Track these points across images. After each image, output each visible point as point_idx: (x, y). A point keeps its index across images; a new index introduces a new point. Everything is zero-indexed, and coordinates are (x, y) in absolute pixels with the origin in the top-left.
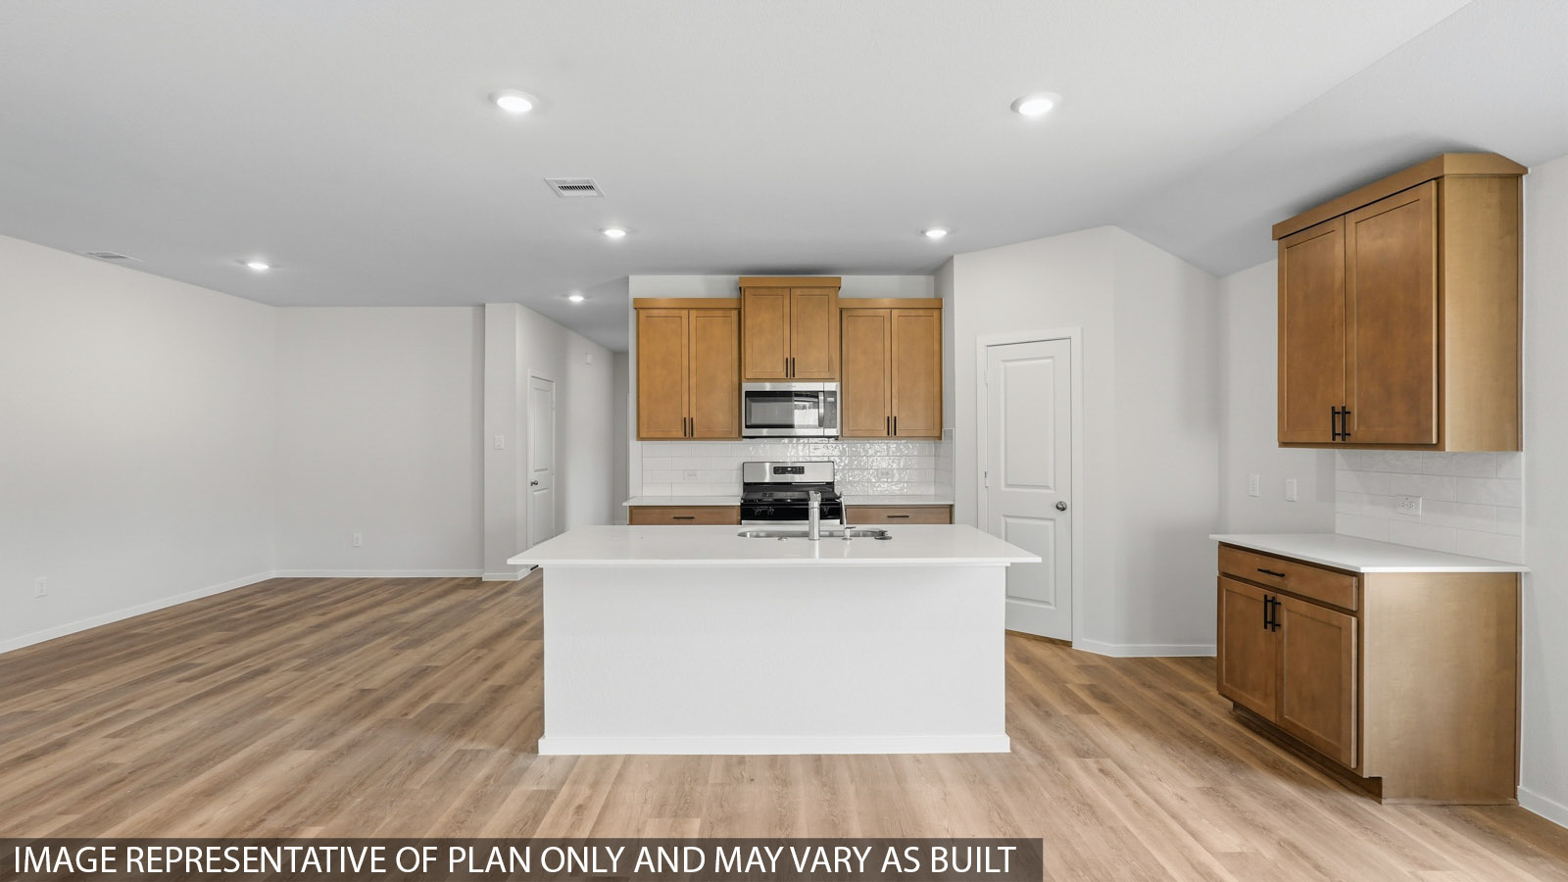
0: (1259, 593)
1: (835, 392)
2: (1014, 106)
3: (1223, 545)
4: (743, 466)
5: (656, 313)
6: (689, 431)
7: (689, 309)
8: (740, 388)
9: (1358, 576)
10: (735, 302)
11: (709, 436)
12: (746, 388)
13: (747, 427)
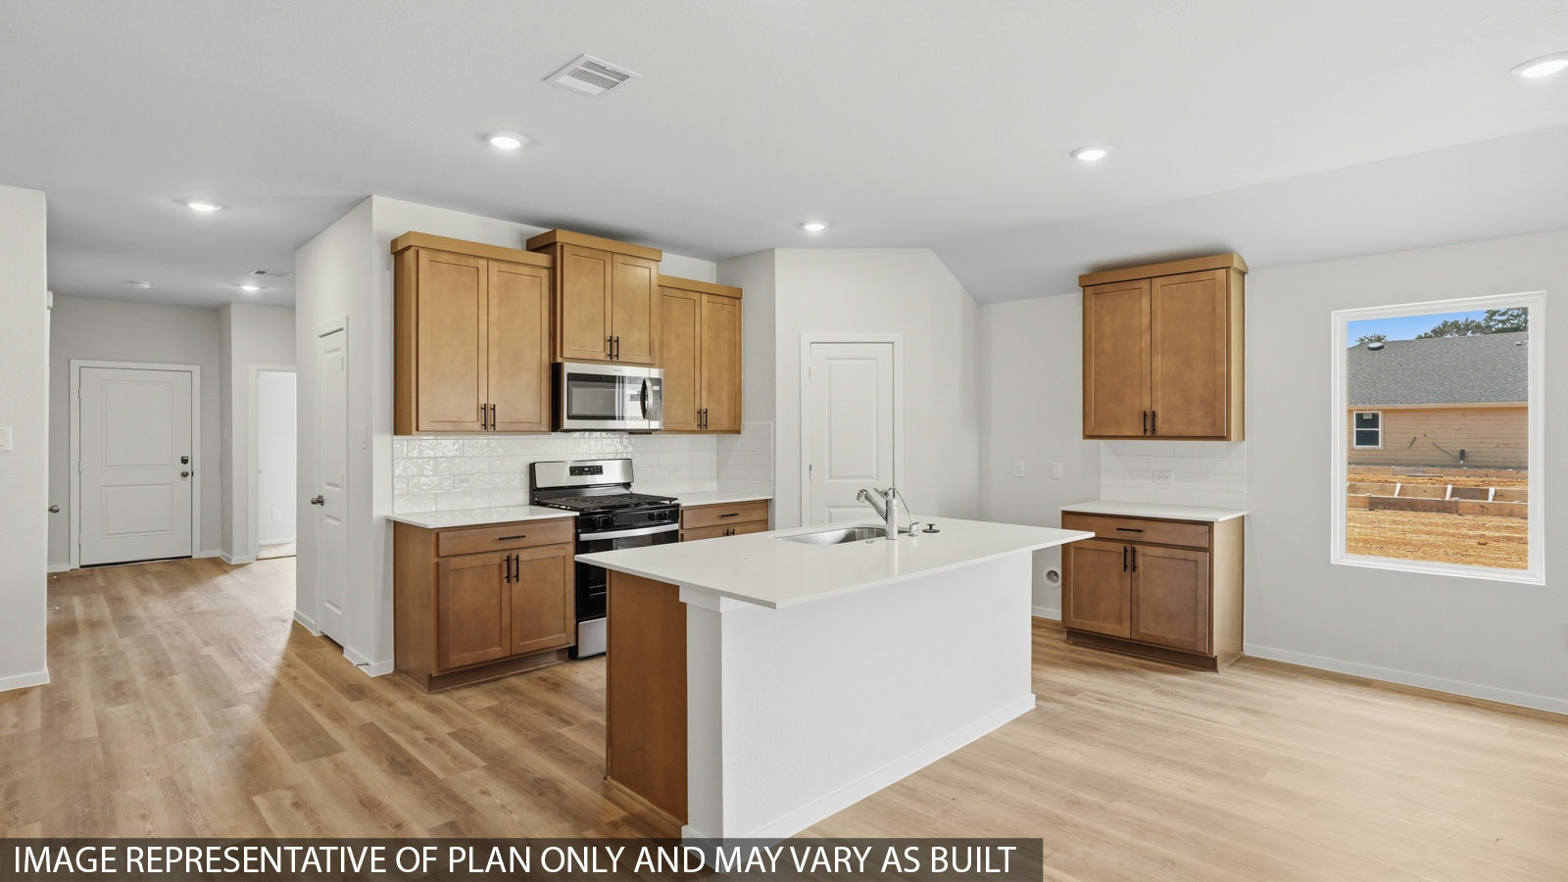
0: (1120, 547)
1: (659, 380)
2: (1073, 154)
4: (532, 467)
5: (444, 257)
6: (488, 420)
7: (489, 259)
8: (556, 370)
9: (1210, 525)
10: (543, 259)
11: (515, 430)
12: (569, 368)
13: (569, 418)
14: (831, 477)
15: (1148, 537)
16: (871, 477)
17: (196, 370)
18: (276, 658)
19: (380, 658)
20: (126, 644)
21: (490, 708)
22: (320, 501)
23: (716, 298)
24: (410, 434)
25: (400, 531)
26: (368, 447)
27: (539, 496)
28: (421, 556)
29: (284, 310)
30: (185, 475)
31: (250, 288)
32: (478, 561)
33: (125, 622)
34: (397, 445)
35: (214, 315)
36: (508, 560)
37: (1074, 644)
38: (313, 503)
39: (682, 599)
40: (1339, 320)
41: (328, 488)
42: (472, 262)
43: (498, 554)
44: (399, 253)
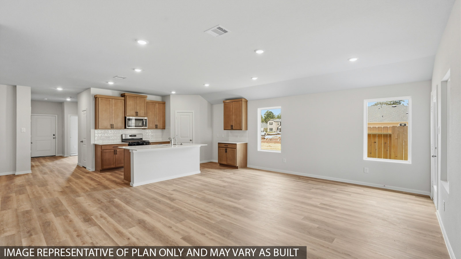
0: (225, 149)
1: (146, 119)
3: (218, 143)
4: (122, 135)
5: (103, 99)
6: (112, 127)
7: (112, 99)
8: (125, 118)
9: (236, 144)
10: (123, 98)
11: (117, 128)
12: (127, 118)
13: (128, 126)
14: (181, 137)
15: (228, 147)
16: (188, 137)
17: (57, 116)
18: (74, 169)
19: (92, 168)
20: (44, 168)
21: (110, 174)
22: (82, 142)
23: (159, 104)
24: (97, 129)
25: (96, 146)
26: (90, 132)
27: (123, 140)
28: (99, 150)
29: (75, 104)
30: (54, 138)
31: (68, 99)
32: (109, 151)
33: (43, 165)
34: (95, 131)
35: (61, 104)
36: (115, 151)
37: (220, 166)
38: (81, 142)
39: (130, 151)
40: (259, 110)
41: (84, 139)
42: (109, 99)
43: (113, 150)
44: (96, 98)
